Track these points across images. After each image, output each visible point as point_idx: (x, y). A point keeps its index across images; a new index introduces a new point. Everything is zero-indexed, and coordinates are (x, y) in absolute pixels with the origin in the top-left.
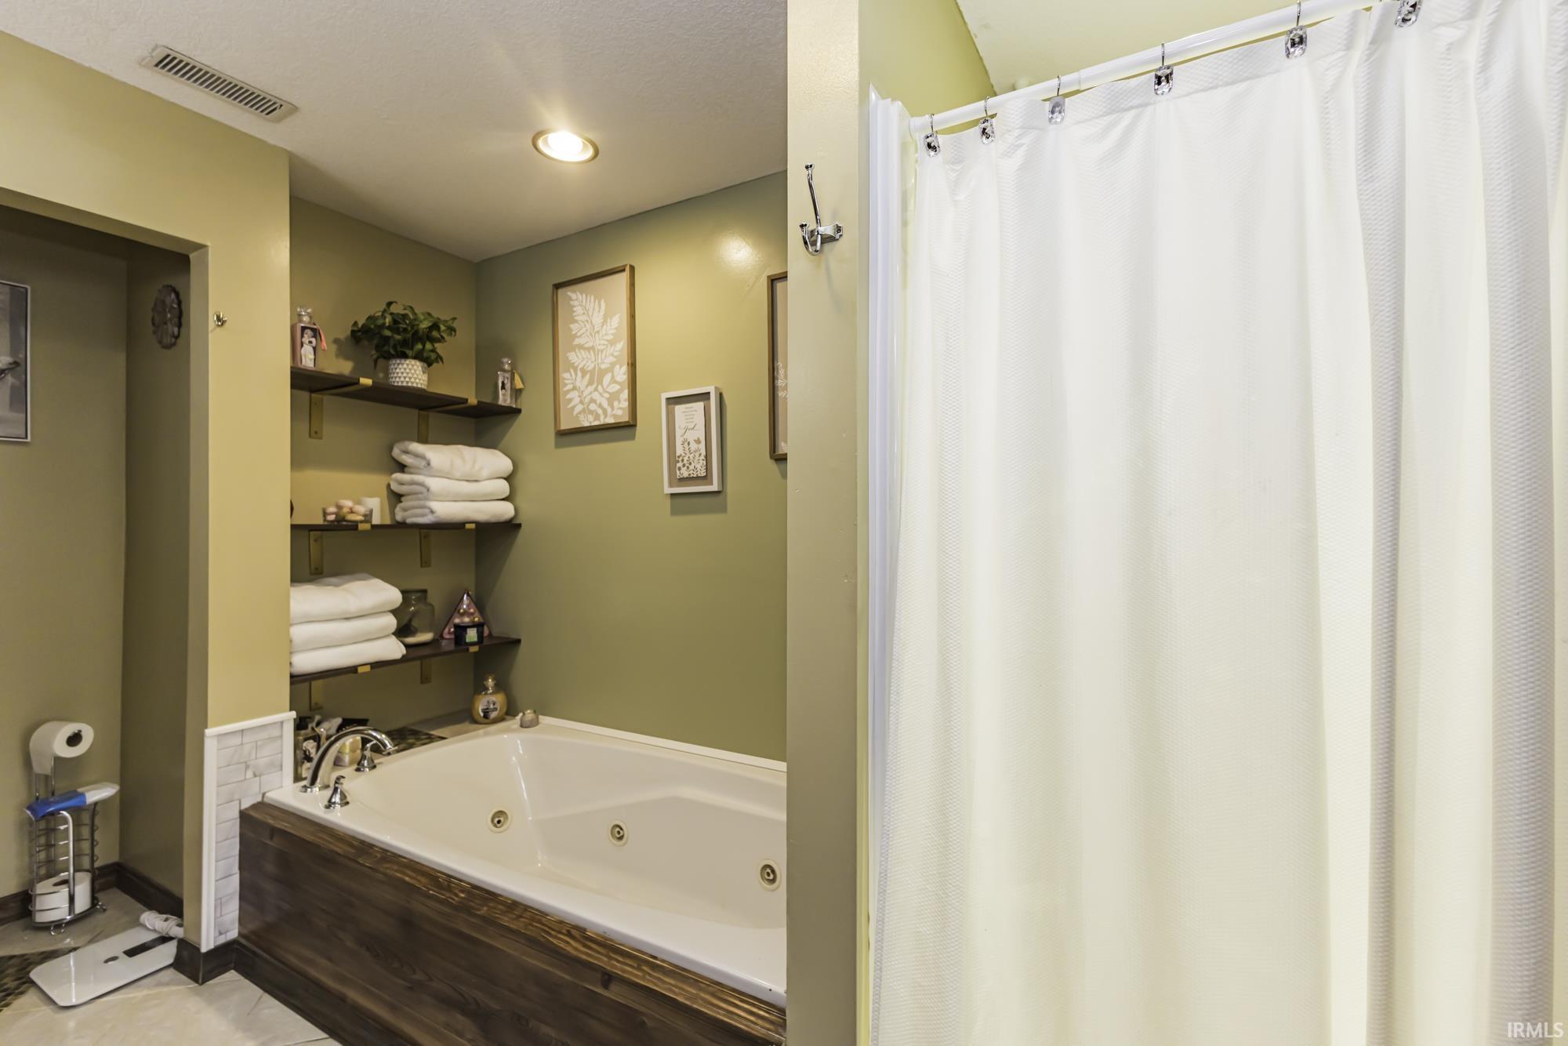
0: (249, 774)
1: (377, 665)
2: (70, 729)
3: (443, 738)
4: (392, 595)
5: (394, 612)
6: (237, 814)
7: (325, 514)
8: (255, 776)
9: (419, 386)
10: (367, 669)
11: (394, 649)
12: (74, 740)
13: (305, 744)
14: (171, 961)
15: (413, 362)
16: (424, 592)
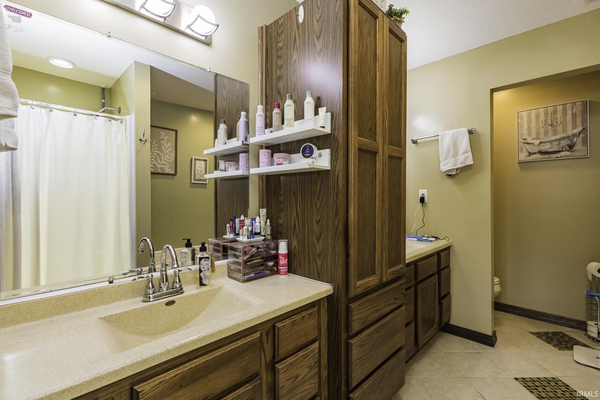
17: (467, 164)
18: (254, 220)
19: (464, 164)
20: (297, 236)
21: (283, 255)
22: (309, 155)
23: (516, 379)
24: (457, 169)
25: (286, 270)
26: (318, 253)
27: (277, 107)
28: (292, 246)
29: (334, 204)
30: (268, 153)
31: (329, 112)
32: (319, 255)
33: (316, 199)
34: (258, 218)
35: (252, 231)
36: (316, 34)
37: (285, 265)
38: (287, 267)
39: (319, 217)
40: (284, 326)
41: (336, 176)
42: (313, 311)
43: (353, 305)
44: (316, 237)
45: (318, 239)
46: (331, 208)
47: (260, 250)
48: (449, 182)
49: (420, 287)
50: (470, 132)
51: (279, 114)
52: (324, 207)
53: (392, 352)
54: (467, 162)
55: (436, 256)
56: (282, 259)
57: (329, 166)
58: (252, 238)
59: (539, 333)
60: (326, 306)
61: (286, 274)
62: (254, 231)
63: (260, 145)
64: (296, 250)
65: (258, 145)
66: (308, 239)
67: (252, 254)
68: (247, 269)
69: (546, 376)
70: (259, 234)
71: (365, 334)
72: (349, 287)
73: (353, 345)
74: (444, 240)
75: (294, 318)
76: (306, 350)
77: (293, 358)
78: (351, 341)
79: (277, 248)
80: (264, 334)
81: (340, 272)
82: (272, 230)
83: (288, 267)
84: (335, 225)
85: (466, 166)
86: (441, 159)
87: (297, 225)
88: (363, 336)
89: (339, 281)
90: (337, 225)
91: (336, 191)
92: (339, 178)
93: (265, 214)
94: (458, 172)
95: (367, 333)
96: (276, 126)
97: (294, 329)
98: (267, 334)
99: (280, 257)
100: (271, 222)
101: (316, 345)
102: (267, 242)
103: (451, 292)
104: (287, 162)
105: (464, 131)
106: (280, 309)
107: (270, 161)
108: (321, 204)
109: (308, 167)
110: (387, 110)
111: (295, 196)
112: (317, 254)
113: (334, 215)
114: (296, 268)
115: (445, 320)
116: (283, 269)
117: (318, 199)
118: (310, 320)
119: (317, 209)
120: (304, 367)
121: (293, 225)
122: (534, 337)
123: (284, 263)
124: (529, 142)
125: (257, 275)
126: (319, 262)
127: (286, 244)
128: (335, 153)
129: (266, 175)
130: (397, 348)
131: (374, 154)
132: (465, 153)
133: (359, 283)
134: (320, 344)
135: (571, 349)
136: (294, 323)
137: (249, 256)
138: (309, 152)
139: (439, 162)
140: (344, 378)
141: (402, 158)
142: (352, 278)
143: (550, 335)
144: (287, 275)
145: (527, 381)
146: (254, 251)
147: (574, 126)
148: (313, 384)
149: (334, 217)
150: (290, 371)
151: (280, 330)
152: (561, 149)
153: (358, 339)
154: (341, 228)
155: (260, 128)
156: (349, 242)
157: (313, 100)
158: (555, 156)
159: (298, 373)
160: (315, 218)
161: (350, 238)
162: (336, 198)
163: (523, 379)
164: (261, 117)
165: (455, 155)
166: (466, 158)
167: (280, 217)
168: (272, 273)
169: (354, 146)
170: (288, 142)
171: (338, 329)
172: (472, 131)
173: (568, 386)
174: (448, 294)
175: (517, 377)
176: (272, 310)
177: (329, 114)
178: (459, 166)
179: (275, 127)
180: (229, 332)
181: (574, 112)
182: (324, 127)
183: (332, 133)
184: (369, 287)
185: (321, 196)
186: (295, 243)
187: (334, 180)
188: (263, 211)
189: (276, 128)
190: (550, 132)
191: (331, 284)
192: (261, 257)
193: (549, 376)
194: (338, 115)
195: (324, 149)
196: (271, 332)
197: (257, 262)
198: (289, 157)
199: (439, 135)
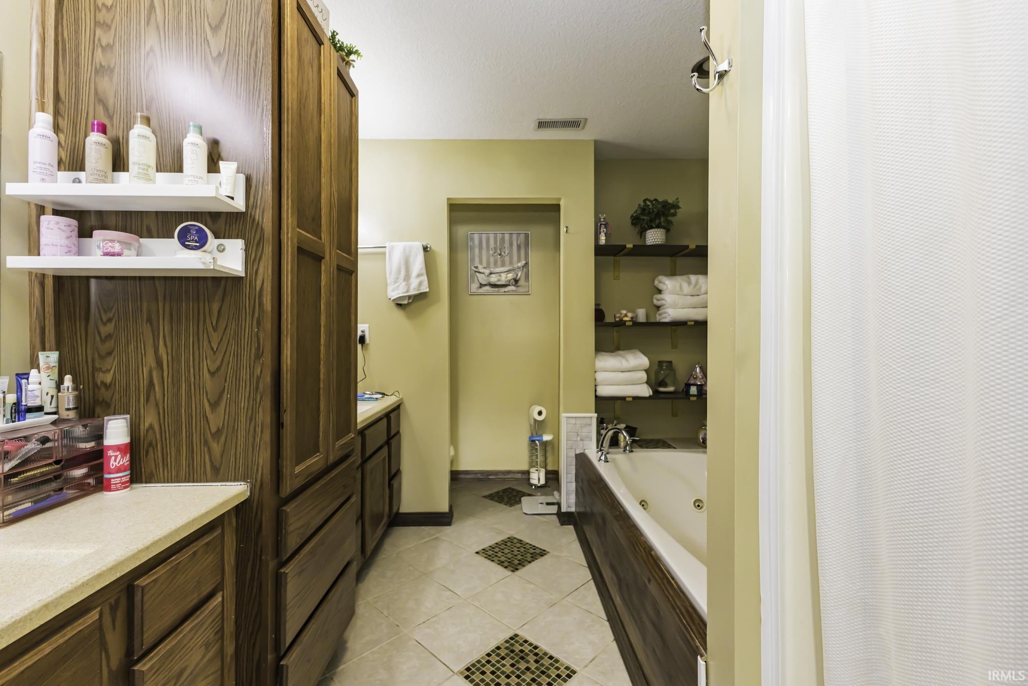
0: (579, 439)
1: (636, 398)
2: (538, 408)
3: (675, 448)
4: (644, 361)
5: (646, 371)
6: (574, 456)
7: (615, 318)
8: (581, 440)
9: (660, 243)
10: (631, 399)
11: (645, 391)
12: (540, 413)
13: (602, 431)
14: (555, 512)
15: (656, 230)
16: (671, 362)
17: (422, 291)
18: (25, 376)
19: (418, 290)
20: (157, 405)
21: (118, 448)
22: (198, 244)
23: (477, 553)
24: (409, 297)
25: (127, 479)
26: (214, 430)
27: (98, 131)
28: (142, 427)
29: (253, 338)
30: (69, 226)
31: (242, 173)
32: (217, 434)
33: (210, 329)
34: (34, 372)
35: (18, 404)
36: (208, 18)
37: (123, 469)
38: (128, 472)
39: (218, 362)
40: (155, 581)
41: (258, 289)
42: (212, 537)
43: (288, 508)
44: (208, 400)
45: (214, 405)
46: (246, 346)
47: (48, 445)
48: (398, 314)
49: (369, 466)
50: (425, 249)
51: (107, 148)
52: (230, 344)
53: (341, 568)
54: (422, 288)
55: (385, 420)
56: (116, 457)
57: (242, 269)
58: (19, 421)
59: (492, 494)
60: (234, 524)
61: (125, 488)
62: (24, 403)
63: (36, 205)
64: (154, 433)
65: (29, 203)
66: (189, 405)
67: (27, 457)
68: (10, 494)
69: (502, 539)
70: (40, 409)
71: (305, 552)
72: (282, 480)
73: (289, 575)
74: (393, 396)
75: (175, 560)
76: (198, 617)
77: (172, 639)
78: (285, 569)
79: (99, 436)
80: (107, 610)
81: (264, 457)
82: (79, 399)
83: (131, 472)
84: (255, 376)
85: (421, 293)
86: (388, 281)
87: (156, 381)
88: (301, 557)
89: (264, 472)
90: (259, 374)
91: (256, 315)
92: (265, 292)
93: (57, 365)
94: (411, 301)
95: (307, 550)
96: (97, 171)
97: (175, 581)
98: (114, 609)
99: (110, 453)
100: (74, 381)
101: (218, 599)
102: (65, 427)
103: (401, 468)
104: (134, 252)
105: (418, 246)
106: (147, 548)
107: (74, 245)
108: (222, 339)
109: (201, 267)
110: (336, 194)
111: (151, 324)
112: (211, 433)
113: (253, 357)
114: (154, 470)
115: (395, 510)
116: (115, 478)
117: (215, 329)
118: (208, 555)
119: (212, 349)
120: (194, 649)
121: (143, 383)
122: (487, 501)
123: (121, 463)
124: (480, 271)
125: (39, 505)
126: (216, 448)
127: (125, 424)
128: (254, 248)
129: (54, 277)
130: (345, 563)
131: (319, 259)
132: (419, 275)
133: (298, 469)
134: (223, 597)
135: (519, 502)
136: (175, 570)
137: (19, 461)
138: (196, 238)
139: (386, 285)
140: (271, 636)
141: (354, 272)
142: (288, 463)
143: (501, 494)
144: (129, 489)
145: (487, 551)
146: (33, 449)
147: (519, 260)
148: (212, 674)
149: (252, 362)
150: (168, 668)
151: (145, 591)
152: (507, 283)
153: (295, 563)
154: (268, 379)
155: (45, 166)
156: (283, 403)
157: (204, 140)
158: (503, 290)
159: (183, 666)
160: (208, 364)
161: (285, 396)
162: (258, 328)
163: (484, 550)
164: (47, 141)
165: (407, 277)
166: (420, 284)
167: (104, 369)
168: (83, 492)
169: (292, 241)
170: (131, 212)
171: (261, 556)
172: (427, 247)
173: (521, 541)
174: (398, 472)
175: (478, 550)
176: (130, 554)
177: (242, 178)
178: (412, 292)
179: (95, 172)
180: (19, 629)
181: (519, 243)
182: (232, 198)
183: (249, 212)
184: (311, 474)
185: (222, 325)
186: (150, 419)
187: (254, 295)
188: (49, 358)
189: (99, 175)
190: (499, 263)
191: (244, 482)
192: (54, 460)
193: (504, 537)
194: (261, 183)
195: (230, 237)
196: (123, 602)
197: (41, 473)
198: (139, 242)
199: (385, 247)
